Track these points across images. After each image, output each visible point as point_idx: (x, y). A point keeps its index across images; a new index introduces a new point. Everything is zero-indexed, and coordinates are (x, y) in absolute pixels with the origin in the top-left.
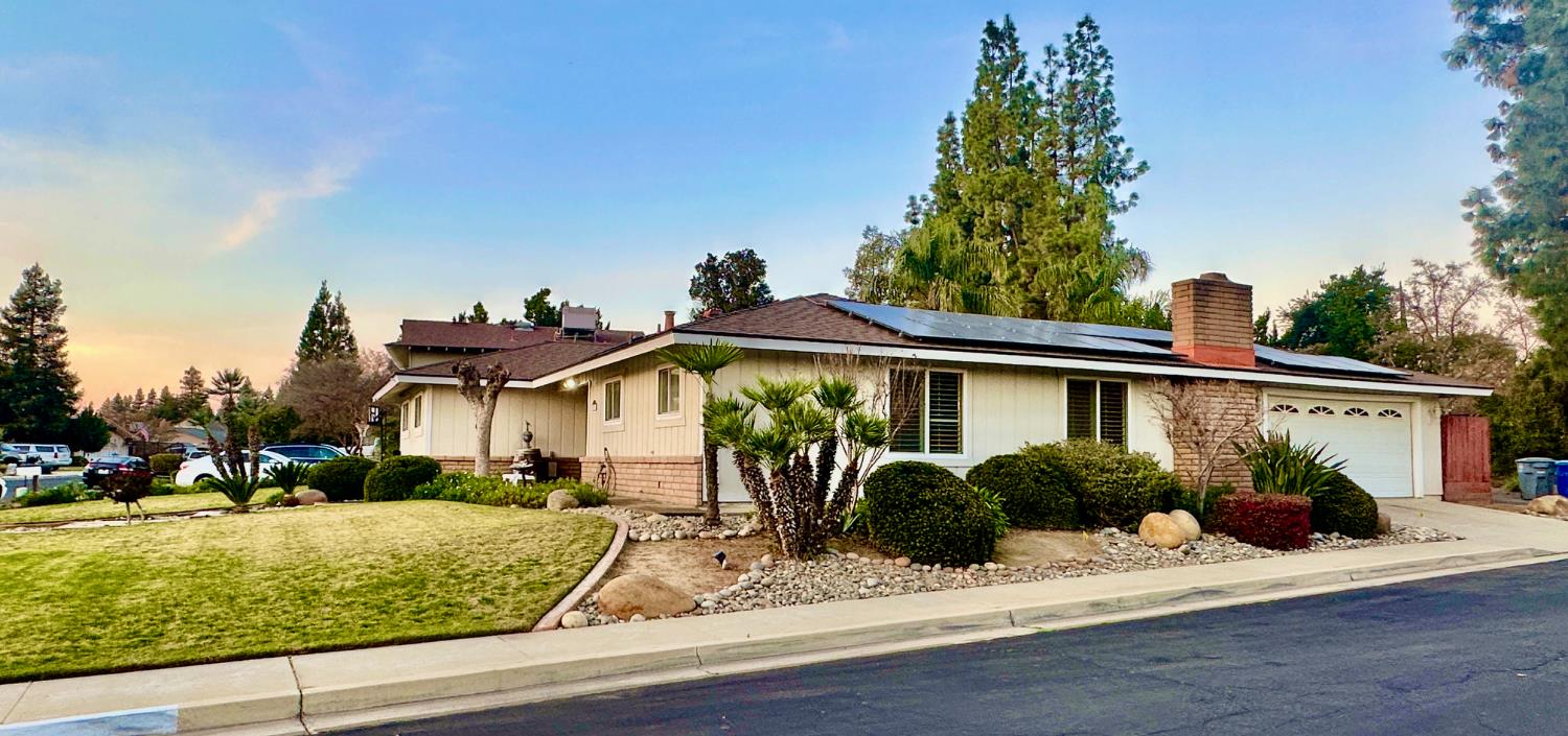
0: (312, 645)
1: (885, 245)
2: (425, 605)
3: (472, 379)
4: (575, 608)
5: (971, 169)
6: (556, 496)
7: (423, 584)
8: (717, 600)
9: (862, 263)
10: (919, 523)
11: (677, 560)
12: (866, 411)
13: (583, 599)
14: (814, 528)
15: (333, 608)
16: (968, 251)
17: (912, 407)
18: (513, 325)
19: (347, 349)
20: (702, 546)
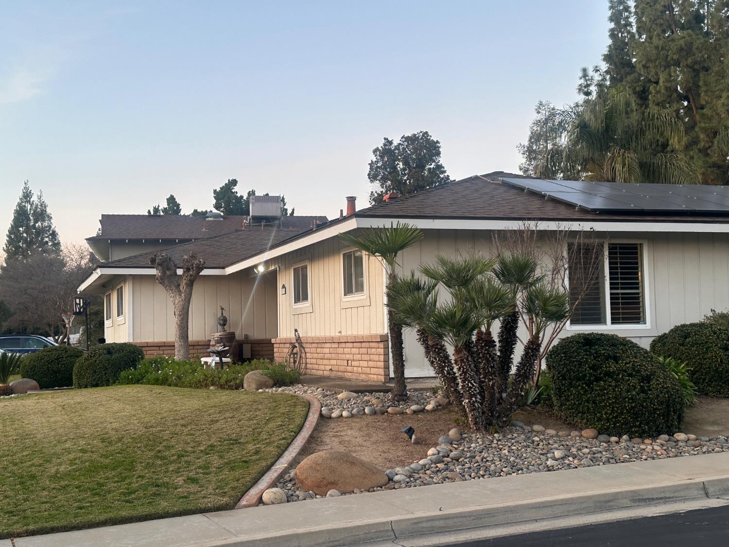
0: (31, 527)
1: (558, 119)
2: (135, 486)
3: (169, 269)
4: (273, 485)
5: (644, 36)
6: (251, 377)
7: (131, 467)
8: (408, 473)
9: (535, 137)
10: (604, 395)
11: (368, 435)
12: (546, 286)
13: (281, 476)
14: (499, 400)
15: (49, 492)
16: (643, 119)
17: (592, 279)
18: (204, 214)
19: (50, 244)
20: (391, 421)
